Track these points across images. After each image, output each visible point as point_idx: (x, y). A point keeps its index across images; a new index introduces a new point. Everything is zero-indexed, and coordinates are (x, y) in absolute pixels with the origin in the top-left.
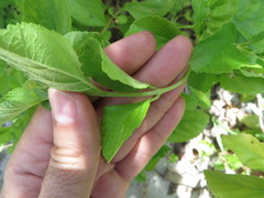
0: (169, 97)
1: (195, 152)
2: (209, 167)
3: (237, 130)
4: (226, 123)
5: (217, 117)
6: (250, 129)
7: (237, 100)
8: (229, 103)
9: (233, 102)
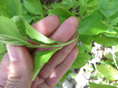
0: (69, 47)
1: (84, 70)
2: (91, 77)
3: (103, 60)
4: (98, 57)
5: (94, 55)
6: (109, 60)
7: (103, 47)
8: (100, 48)
9: (101, 48)
